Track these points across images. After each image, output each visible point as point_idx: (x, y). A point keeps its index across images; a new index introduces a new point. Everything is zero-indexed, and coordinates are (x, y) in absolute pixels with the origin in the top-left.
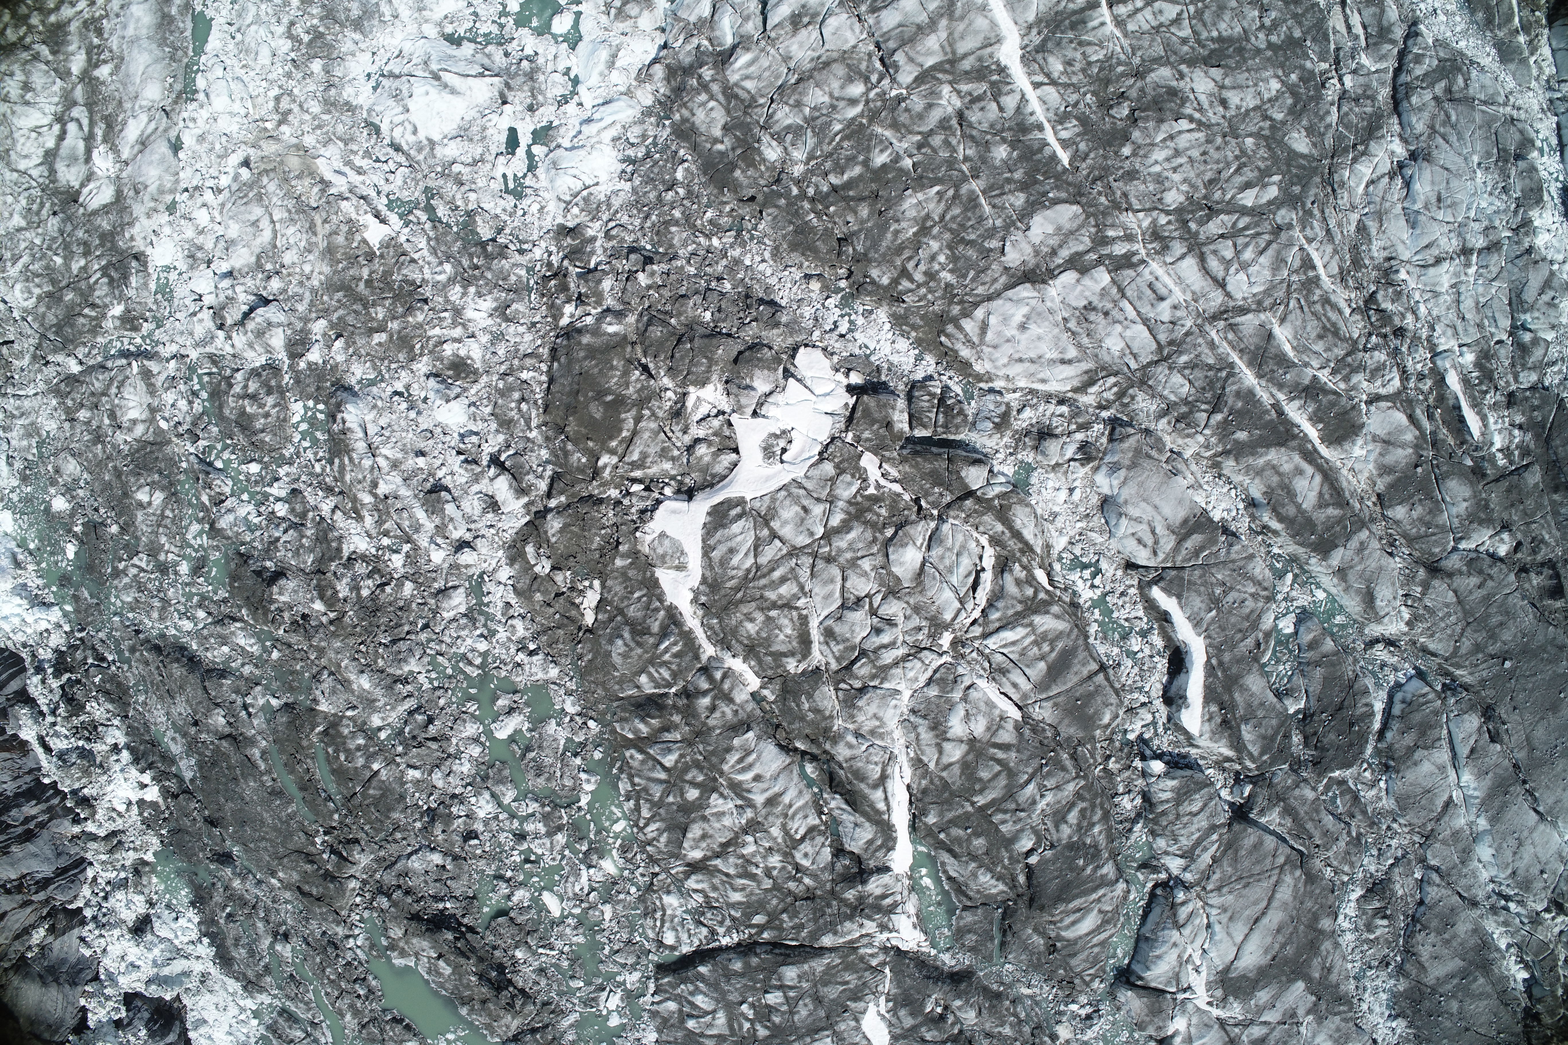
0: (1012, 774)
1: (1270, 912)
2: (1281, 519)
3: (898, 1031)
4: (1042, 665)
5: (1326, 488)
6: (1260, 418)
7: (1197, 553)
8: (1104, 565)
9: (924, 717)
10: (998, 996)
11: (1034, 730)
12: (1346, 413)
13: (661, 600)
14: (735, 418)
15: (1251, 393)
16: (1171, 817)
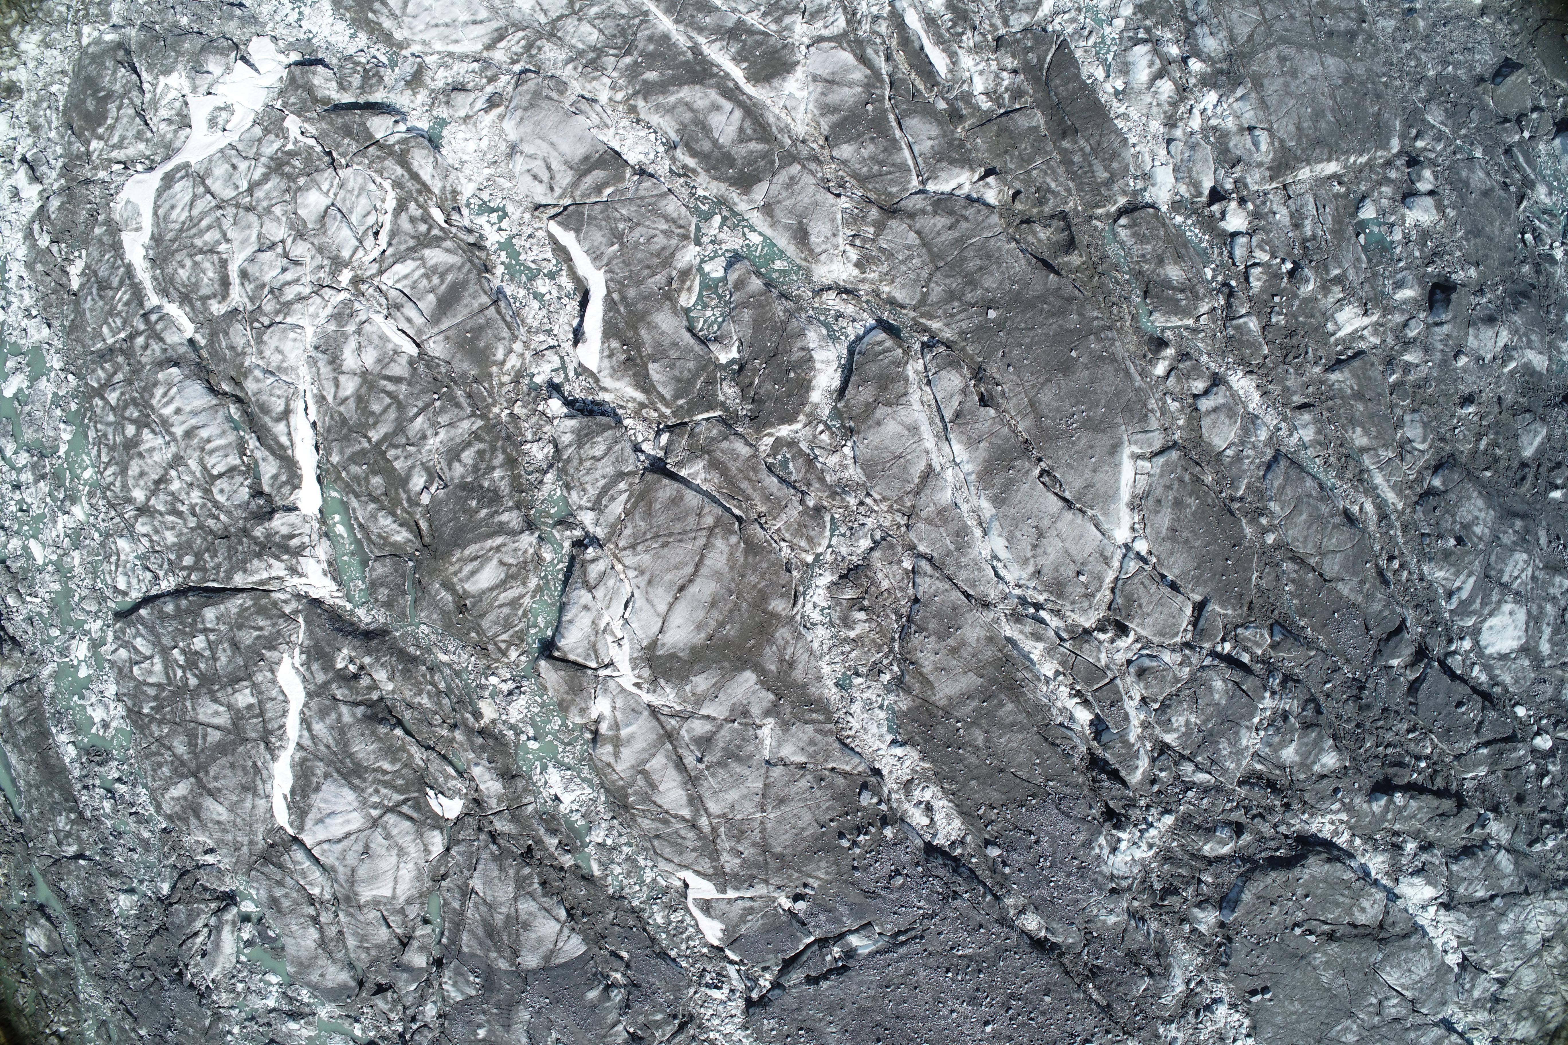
0: (401, 407)
1: (698, 580)
2: (694, 154)
3: (312, 687)
4: (431, 297)
5: (747, 124)
6: (675, 59)
7: (598, 189)
8: (510, 209)
9: (324, 352)
10: (414, 660)
11: (428, 366)
12: (777, 52)
13: (122, 259)
14: (190, 98)
15: (665, 38)
16: (575, 463)
